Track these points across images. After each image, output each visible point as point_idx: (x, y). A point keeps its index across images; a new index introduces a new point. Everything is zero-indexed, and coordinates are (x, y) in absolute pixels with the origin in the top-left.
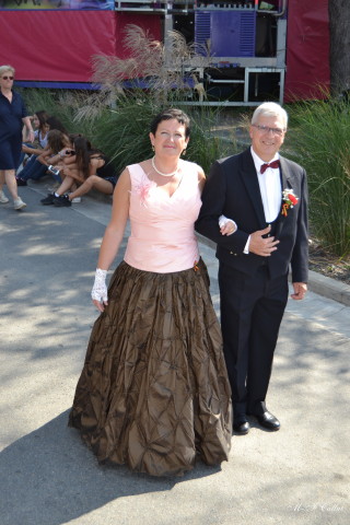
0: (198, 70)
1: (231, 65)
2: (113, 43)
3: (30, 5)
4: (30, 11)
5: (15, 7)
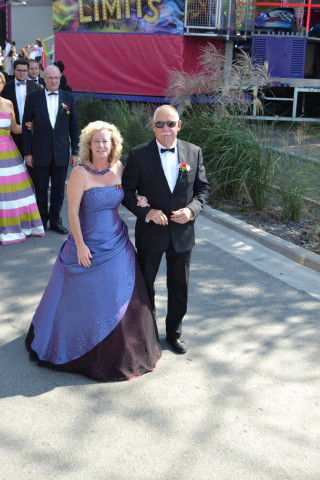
0: (253, 88)
1: (282, 85)
2: (181, 63)
3: (111, 29)
4: (111, 34)
5: (98, 30)
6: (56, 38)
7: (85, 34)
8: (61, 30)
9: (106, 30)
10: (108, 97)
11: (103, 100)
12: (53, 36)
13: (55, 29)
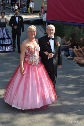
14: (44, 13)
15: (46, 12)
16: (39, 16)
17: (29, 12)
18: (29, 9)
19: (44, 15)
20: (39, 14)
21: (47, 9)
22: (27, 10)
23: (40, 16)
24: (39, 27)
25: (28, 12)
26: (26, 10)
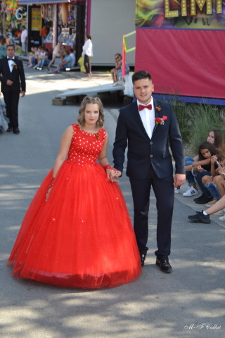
3: (199, 25)
4: (199, 30)
5: (185, 26)
6: (138, 34)
7: (170, 29)
8: (144, 26)
9: (193, 26)
10: (196, 100)
11: (188, 104)
12: (135, 32)
13: (136, 25)
14: (127, 73)
15: (132, 69)
16: (112, 82)
17: (83, 69)
18: (81, 60)
19: (126, 77)
20: (113, 74)
21: (136, 59)
22: (77, 64)
23: (115, 82)
24: (111, 113)
25: (79, 70)
26: (73, 63)
